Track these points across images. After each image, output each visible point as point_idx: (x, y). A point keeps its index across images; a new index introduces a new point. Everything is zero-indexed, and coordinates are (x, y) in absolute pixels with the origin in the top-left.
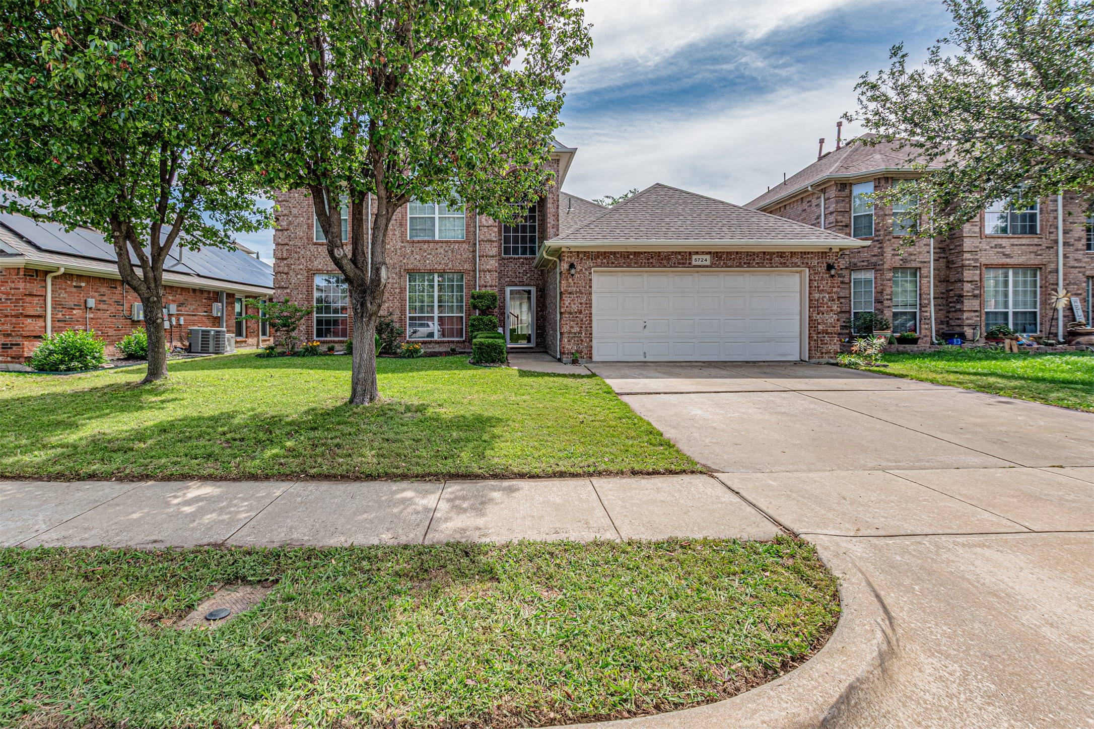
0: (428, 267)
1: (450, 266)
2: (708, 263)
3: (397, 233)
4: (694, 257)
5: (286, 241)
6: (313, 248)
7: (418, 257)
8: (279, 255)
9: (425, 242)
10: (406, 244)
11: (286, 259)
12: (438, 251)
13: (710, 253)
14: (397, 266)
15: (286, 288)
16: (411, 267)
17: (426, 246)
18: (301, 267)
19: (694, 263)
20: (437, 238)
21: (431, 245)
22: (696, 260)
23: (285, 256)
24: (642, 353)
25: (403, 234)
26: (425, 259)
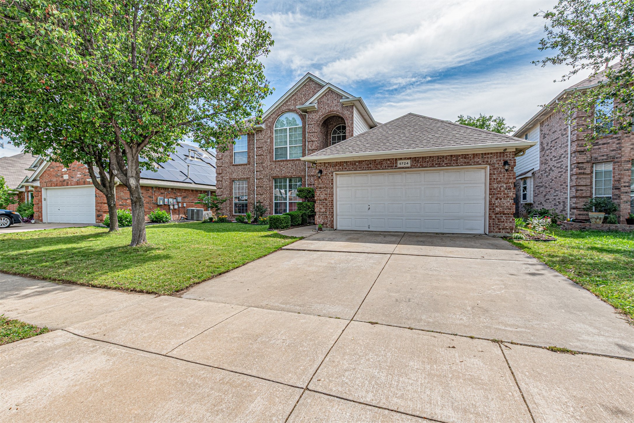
0: (283, 175)
1: (294, 174)
2: (409, 165)
3: (268, 157)
4: (399, 162)
5: (221, 165)
6: (232, 167)
7: (278, 170)
8: (218, 172)
9: (281, 161)
10: (272, 163)
11: (221, 174)
12: (288, 166)
13: (410, 158)
14: (268, 175)
15: (221, 188)
16: (274, 175)
17: (282, 163)
18: (227, 177)
19: (399, 166)
20: (288, 158)
21: (285, 162)
22: (400, 164)
23: (220, 172)
24: (367, 226)
25: (271, 157)
26: (281, 170)
